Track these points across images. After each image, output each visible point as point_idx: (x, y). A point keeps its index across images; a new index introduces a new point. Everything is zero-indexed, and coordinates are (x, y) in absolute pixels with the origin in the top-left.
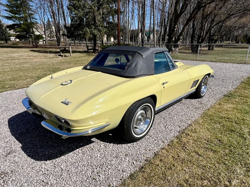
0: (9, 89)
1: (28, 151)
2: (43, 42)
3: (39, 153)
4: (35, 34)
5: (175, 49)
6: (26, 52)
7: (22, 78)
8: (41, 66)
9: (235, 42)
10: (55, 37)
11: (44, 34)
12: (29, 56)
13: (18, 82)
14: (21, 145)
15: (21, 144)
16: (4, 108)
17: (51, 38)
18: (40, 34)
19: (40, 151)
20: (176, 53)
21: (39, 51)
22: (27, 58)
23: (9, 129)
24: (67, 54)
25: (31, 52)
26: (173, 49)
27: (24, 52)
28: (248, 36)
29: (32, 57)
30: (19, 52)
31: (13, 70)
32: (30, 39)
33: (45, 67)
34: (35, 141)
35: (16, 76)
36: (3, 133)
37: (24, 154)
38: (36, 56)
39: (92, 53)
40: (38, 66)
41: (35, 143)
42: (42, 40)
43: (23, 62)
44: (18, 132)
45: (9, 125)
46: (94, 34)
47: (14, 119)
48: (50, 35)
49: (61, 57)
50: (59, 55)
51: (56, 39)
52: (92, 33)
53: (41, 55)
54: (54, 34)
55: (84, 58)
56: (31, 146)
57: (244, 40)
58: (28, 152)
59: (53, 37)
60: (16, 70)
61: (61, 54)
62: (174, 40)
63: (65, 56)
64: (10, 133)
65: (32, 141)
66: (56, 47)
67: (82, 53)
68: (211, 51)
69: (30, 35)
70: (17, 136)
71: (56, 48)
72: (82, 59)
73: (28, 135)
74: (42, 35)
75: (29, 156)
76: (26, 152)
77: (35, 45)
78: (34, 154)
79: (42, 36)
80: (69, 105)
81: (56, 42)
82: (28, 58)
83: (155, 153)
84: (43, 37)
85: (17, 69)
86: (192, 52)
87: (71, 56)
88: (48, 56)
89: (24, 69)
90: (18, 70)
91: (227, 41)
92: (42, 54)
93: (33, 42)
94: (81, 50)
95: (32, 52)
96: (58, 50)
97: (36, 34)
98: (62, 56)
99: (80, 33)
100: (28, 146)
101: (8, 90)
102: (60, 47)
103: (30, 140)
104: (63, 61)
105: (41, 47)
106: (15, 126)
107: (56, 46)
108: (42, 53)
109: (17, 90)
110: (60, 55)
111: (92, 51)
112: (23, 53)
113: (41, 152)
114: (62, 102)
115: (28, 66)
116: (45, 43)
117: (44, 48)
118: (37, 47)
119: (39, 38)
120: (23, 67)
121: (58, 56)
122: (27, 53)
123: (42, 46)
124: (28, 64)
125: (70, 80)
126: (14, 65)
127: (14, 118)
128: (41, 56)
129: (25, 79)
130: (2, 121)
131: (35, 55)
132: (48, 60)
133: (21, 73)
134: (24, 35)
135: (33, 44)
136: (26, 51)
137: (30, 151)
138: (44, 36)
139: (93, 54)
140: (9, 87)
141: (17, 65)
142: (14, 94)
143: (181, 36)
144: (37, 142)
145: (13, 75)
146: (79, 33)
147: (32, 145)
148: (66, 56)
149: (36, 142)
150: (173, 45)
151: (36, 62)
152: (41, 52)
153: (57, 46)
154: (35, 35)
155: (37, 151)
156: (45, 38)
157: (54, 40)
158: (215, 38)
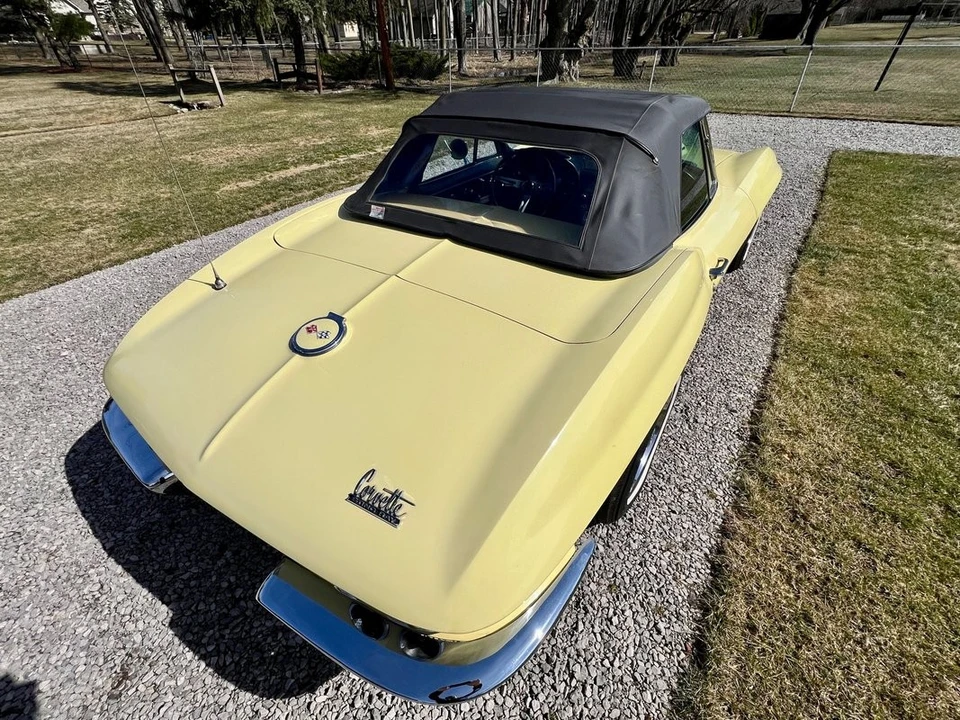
0: (20, 284)
1: (209, 644)
2: (98, 46)
3: (259, 643)
4: (52, 12)
5: (570, 65)
6: (40, 91)
7: (61, 223)
8: (122, 160)
9: (723, 33)
10: (137, 22)
11: (90, 11)
12: (58, 114)
13: (49, 248)
14: (164, 612)
15: (164, 608)
16: (25, 395)
17: (121, 28)
18: (74, 11)
19: (261, 632)
20: (571, 79)
21: (93, 89)
22: (52, 119)
23: (83, 521)
24: (207, 99)
25: (62, 91)
26: (565, 65)
27: (32, 92)
28: (762, 13)
29: (72, 117)
30: (11, 94)
31: (12, 181)
32: (40, 36)
33: (139, 163)
34: (220, 576)
35: (32, 213)
36: (58, 549)
37: (195, 664)
38: (88, 111)
39: (297, 90)
40: (110, 157)
41: (225, 585)
42: (89, 39)
43: (42, 144)
44: (129, 529)
45: (74, 491)
46: (291, 10)
47: (88, 453)
48: (113, 14)
49: (185, 110)
50: (175, 103)
51: (143, 32)
52: (282, 9)
53: (103, 103)
54: (131, 12)
55: (273, 113)
56: (213, 607)
57: (751, 25)
58: (210, 648)
59: (129, 24)
60: (23, 185)
61: (185, 98)
62: (566, 30)
63: (201, 106)
64: (92, 544)
65: (205, 574)
66: (153, 65)
67: (260, 91)
68: (670, 68)
69: (35, 18)
70: (134, 558)
71: (154, 71)
72: (267, 116)
73: (182, 544)
74: (83, 15)
75: (221, 671)
76: (203, 652)
77: (65, 58)
78: (241, 658)
79: (84, 19)
80: (401, 523)
81: (147, 45)
82: (59, 119)
83: (706, 554)
84: (89, 23)
85: (27, 179)
86: (616, 74)
87: (222, 105)
88: (135, 109)
89: (54, 177)
90: (31, 184)
91: (703, 30)
92: (108, 101)
93: (55, 48)
94: (252, 77)
95: (68, 92)
96: (168, 80)
97: (58, 11)
98: (189, 107)
99: (234, 7)
100: (197, 611)
101: (16, 291)
102: (172, 68)
103: (194, 570)
104: (200, 129)
105: (93, 67)
106: (107, 495)
107: (151, 61)
108: (107, 97)
109: (60, 288)
110: (180, 104)
111: (294, 80)
112: (31, 100)
113: (269, 639)
114: (352, 498)
115: (71, 162)
116: (106, 52)
117: (107, 74)
118: (77, 67)
119: (76, 30)
120: (51, 168)
121: (175, 107)
122: (48, 98)
123: (96, 61)
124: (64, 149)
125: (332, 316)
126: (9, 161)
127: (86, 447)
128: (106, 110)
129: (76, 227)
130: (37, 472)
131: (82, 108)
132: (142, 125)
133: (51, 201)
134: (10, 17)
135: (58, 55)
136: (41, 88)
137: (216, 640)
138: (91, 19)
139: (301, 92)
140: (17, 278)
141: (19, 156)
142: (48, 309)
143: (590, 15)
144: (232, 579)
145: (17, 211)
146: (230, 7)
147: (216, 601)
148: (205, 108)
149: (229, 581)
150: (562, 51)
151: (96, 141)
152: (100, 88)
153: (154, 61)
154: (52, 16)
155: (247, 632)
156: (98, 26)
157: (136, 35)
158: (683, 20)
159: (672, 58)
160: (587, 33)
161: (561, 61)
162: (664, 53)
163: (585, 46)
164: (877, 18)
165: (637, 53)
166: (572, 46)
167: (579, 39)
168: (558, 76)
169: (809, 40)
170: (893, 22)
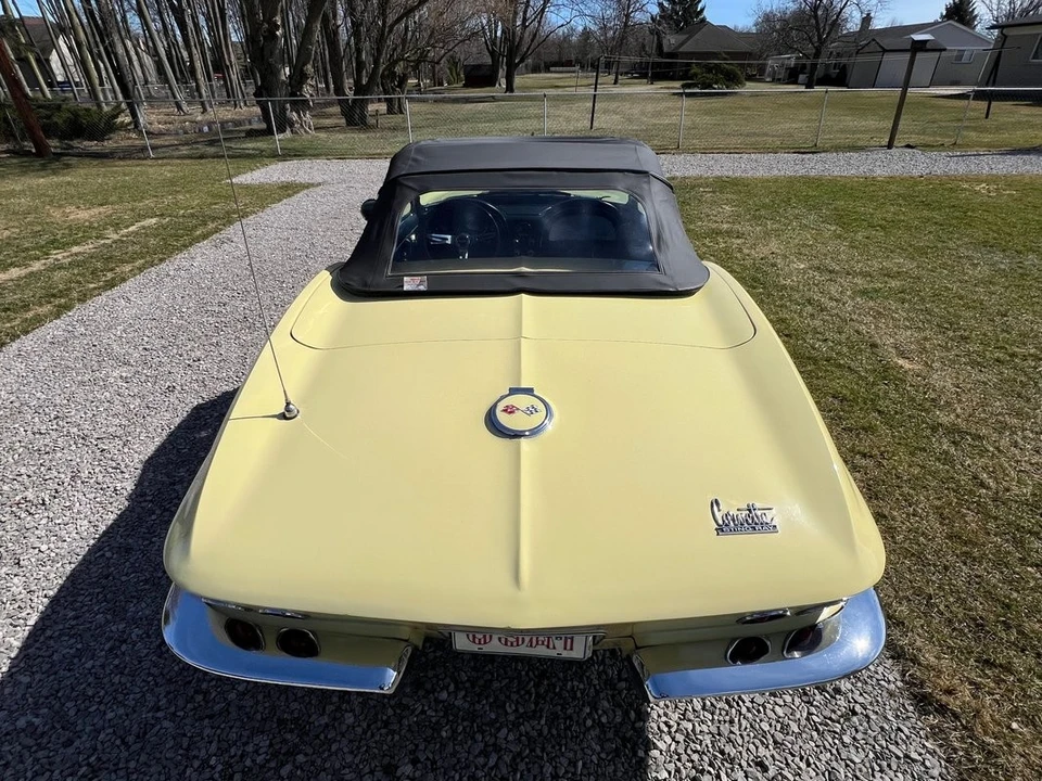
5: (299, 117)
26: (294, 116)
57: (452, 74)
68: (399, 116)
86: (348, 124)
114: (720, 530)
143: (308, 62)
150: (285, 102)
158: (398, 69)
159: (399, 105)
160: (309, 81)
161: (288, 112)
162: (389, 102)
163: (311, 95)
164: (547, 70)
165: (366, 102)
166: (296, 96)
167: (302, 88)
168: (289, 129)
169: (510, 88)
170: (562, 72)
